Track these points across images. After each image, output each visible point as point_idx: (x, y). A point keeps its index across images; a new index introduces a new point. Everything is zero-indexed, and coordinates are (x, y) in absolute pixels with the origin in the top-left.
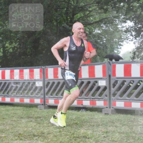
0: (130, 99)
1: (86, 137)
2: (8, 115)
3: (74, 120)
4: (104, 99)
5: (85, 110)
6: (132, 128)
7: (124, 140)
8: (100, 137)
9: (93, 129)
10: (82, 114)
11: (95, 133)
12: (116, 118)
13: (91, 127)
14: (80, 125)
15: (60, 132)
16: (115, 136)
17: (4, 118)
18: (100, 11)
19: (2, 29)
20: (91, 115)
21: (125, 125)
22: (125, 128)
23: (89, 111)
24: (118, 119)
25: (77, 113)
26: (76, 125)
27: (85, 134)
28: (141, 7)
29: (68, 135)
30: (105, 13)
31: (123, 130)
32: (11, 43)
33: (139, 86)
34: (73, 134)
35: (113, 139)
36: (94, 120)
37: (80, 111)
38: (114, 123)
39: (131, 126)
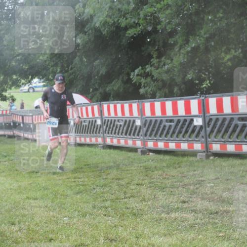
2: (234, 174)
17: (227, 180)
19: (214, 27)
32: (228, 51)
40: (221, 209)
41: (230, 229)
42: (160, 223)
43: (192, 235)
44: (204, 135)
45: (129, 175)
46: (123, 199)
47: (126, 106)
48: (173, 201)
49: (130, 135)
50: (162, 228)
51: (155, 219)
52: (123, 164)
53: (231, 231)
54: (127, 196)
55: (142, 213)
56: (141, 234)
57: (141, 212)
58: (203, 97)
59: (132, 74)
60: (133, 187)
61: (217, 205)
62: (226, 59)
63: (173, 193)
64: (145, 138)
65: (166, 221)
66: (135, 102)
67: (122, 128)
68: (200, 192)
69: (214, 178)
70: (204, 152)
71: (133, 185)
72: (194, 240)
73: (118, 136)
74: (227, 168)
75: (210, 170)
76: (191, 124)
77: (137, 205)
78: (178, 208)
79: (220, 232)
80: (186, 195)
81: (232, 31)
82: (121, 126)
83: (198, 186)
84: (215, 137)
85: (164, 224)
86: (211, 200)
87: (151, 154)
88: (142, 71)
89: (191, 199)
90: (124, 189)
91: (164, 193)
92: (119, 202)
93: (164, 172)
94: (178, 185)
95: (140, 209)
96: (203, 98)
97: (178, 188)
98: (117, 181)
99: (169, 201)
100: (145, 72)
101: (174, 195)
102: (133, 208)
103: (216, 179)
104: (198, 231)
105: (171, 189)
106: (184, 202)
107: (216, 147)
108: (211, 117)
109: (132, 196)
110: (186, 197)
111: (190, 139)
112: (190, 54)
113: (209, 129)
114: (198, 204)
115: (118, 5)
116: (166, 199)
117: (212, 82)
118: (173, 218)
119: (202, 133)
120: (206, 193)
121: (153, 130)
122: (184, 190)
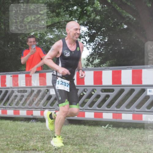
0: (83, 109)
1: (36, 150)
3: (23, 132)
4: (56, 109)
5: (36, 121)
6: (85, 140)
7: (77, 152)
8: (50, 149)
9: (44, 141)
10: (31, 125)
11: (46, 145)
12: (69, 128)
13: (41, 139)
14: (29, 138)
15: (7, 145)
16: (67, 149)
18: (52, 15)
20: (42, 126)
21: (77, 136)
22: (77, 139)
23: (39, 122)
24: (70, 130)
25: (27, 124)
26: (25, 137)
27: (35, 147)
28: (95, 11)
29: (16, 148)
30: (57, 17)
31: (76, 142)
33: (93, 94)
34: (22, 147)
35: (65, 151)
36: (45, 131)
37: (30, 122)
38: (67, 134)
39: (84, 137)
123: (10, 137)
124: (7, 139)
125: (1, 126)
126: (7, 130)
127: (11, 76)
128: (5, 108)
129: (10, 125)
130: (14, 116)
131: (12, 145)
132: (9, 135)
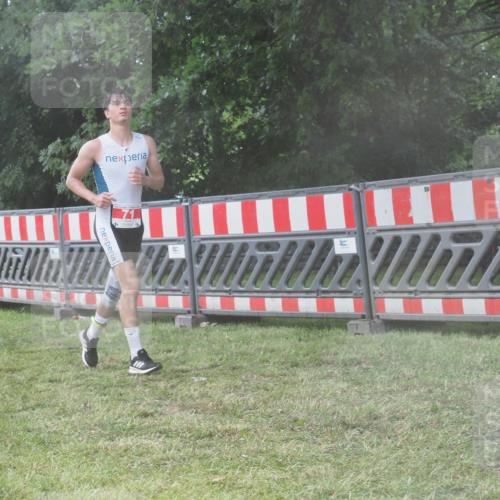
40: (220, 427)
41: (235, 468)
42: (93, 460)
43: (159, 482)
44: (188, 278)
45: (35, 362)
46: (19, 411)
47: (31, 220)
48: (123, 413)
49: (38, 279)
50: (98, 470)
51: (85, 452)
52: (23, 340)
53: (238, 472)
54: (27, 404)
55: (58, 439)
56: (55, 482)
57: (55, 438)
58: (187, 201)
59: (43, 153)
60: (40, 386)
61: (213, 419)
62: (235, 126)
63: (124, 397)
64: (70, 285)
65: (107, 455)
66: (49, 213)
67: (20, 265)
68: (177, 395)
69: (207, 365)
70: (189, 312)
71: (43, 382)
72: (161, 491)
73: (13, 282)
74: (233, 345)
75: (199, 349)
76: (164, 256)
77: (49, 424)
78: (132, 428)
79: (216, 473)
80: (149, 401)
81: (244, 68)
82: (19, 260)
83: (174, 381)
84: (211, 283)
85: (102, 461)
86: (199, 410)
87: (80, 317)
88: (64, 148)
89: (159, 409)
90: (24, 391)
91: (105, 398)
92: (12, 417)
93: (107, 354)
94: (135, 381)
95: (55, 432)
96: (187, 204)
97: (134, 386)
98: (9, 374)
99: (114, 414)
100: (68, 149)
101: (125, 401)
102: (40, 429)
103: (212, 367)
104: (170, 474)
105: (120, 389)
106: (145, 415)
107: (213, 304)
108: (203, 242)
109: (38, 405)
110: (149, 404)
111: (161, 287)
112: (158, 113)
113: (198, 267)
114: (172, 419)
115: (14, 12)
116: (108, 410)
117: (207, 172)
118: (121, 448)
119: (186, 275)
120: (191, 397)
121: (85, 269)
122: (147, 390)
123: (441, 385)
124: (430, 391)
125: (408, 350)
126: (428, 363)
127: (426, 190)
128: (416, 291)
129: (435, 347)
130: (444, 319)
131: (450, 412)
132: (437, 378)
